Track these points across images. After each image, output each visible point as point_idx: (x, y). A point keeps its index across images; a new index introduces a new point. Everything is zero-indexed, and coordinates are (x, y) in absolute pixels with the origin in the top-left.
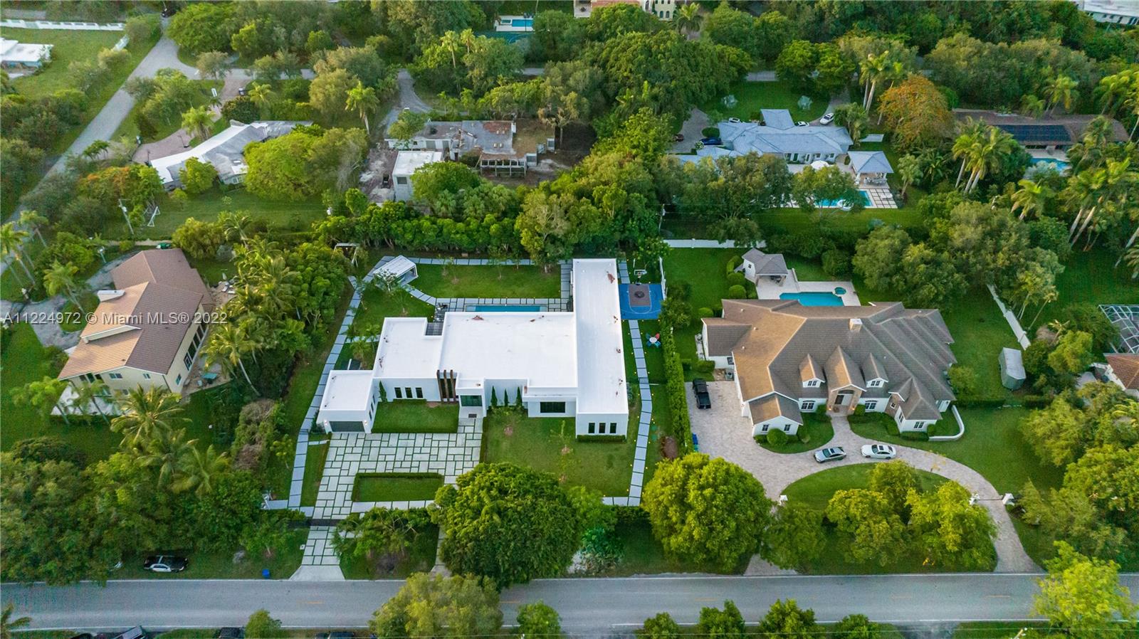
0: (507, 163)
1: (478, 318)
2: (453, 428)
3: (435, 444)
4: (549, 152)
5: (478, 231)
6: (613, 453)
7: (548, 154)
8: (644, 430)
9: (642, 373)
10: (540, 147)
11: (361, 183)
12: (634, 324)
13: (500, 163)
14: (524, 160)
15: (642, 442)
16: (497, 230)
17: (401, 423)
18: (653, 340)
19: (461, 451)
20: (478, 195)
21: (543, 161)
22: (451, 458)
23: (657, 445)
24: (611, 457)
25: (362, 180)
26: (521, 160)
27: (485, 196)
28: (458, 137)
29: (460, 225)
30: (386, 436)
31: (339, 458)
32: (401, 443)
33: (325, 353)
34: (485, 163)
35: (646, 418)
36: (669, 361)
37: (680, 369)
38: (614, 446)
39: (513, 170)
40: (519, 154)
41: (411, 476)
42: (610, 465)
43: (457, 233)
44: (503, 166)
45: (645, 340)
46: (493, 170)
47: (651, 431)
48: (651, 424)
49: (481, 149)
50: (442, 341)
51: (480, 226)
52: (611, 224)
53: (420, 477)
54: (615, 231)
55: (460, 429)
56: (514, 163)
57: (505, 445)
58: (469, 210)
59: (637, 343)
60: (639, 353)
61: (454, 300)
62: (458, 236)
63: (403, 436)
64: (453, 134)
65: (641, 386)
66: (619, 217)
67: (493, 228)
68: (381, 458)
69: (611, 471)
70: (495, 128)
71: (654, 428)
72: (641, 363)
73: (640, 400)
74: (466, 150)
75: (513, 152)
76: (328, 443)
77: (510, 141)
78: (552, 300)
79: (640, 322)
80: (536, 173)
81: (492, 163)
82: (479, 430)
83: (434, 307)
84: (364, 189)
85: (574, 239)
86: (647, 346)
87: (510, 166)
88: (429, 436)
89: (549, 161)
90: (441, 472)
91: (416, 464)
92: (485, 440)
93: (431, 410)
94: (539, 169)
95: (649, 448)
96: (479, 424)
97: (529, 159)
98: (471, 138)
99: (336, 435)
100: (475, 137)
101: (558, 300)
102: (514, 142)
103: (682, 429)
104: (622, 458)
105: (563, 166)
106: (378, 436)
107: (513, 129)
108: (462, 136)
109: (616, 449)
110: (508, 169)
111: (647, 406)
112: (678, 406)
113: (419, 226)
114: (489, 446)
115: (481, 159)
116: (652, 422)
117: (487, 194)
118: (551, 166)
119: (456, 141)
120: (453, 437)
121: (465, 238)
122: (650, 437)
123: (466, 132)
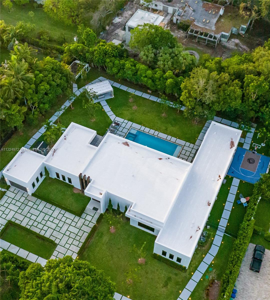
0: (206, 35)
1: (127, 144)
2: (79, 213)
3: (64, 219)
4: (239, 34)
5: (160, 80)
6: (173, 276)
7: (238, 36)
8: (203, 268)
9: (223, 223)
10: (234, 29)
11: (112, 23)
12: (236, 182)
13: (201, 34)
14: (218, 36)
15: (197, 277)
16: (171, 83)
17: (52, 196)
18: (243, 200)
19: (76, 231)
20: (170, 54)
21: (233, 40)
22: (68, 233)
23: (206, 284)
24: (169, 279)
25: (114, 21)
26: (216, 36)
27: (174, 56)
28: (183, 8)
29: (149, 72)
30: (39, 201)
31: (6, 205)
32: (45, 210)
33: (35, 130)
34: (192, 31)
35: (209, 259)
36: (244, 224)
37: (250, 233)
38: (176, 271)
39: (209, 41)
40: (217, 32)
41: (39, 236)
42: (166, 285)
43: (146, 77)
44: (203, 37)
45: (238, 198)
46: (196, 37)
47: (207, 271)
48: (210, 266)
49: (194, 20)
50: (95, 152)
51: (162, 76)
52: (251, 104)
53: (43, 238)
54: (252, 109)
55: (84, 215)
56: (211, 36)
57: (106, 238)
58: (160, 63)
59: (231, 198)
60: (229, 206)
61: (126, 121)
62: (146, 79)
63: (49, 205)
64: (181, 5)
65: (218, 232)
66: (258, 101)
67: (169, 81)
68: (29, 215)
69: (164, 289)
70: (210, 8)
71: (210, 269)
72: (226, 214)
73: (212, 243)
74: (185, 19)
75: (214, 28)
76: (5, 192)
77: (215, 20)
78: (188, 144)
79: (241, 182)
80: (225, 47)
81: (197, 32)
82: (94, 221)
83: (112, 122)
84: (113, 27)
85: (217, 108)
86: (237, 203)
87: (207, 38)
88: (63, 212)
89: (237, 41)
90: (57, 242)
91: (45, 228)
92: (94, 229)
93: (73, 194)
94: (227, 45)
95: (199, 284)
96: (97, 216)
97: (223, 36)
98: (191, 11)
99: (12, 188)
100: (194, 11)
101: (192, 145)
102: (217, 22)
103: (228, 282)
104: (177, 283)
105: (245, 47)
106: (34, 199)
107: (221, 12)
108: (186, 9)
109: (176, 275)
110: (205, 39)
111: (214, 250)
112: (234, 262)
113: (124, 65)
114: (95, 234)
115: (191, 28)
116: (211, 264)
117: (176, 55)
118: (237, 45)
119: (181, 10)
120: (77, 218)
121: (150, 81)
122: (204, 275)
123: (189, 6)
